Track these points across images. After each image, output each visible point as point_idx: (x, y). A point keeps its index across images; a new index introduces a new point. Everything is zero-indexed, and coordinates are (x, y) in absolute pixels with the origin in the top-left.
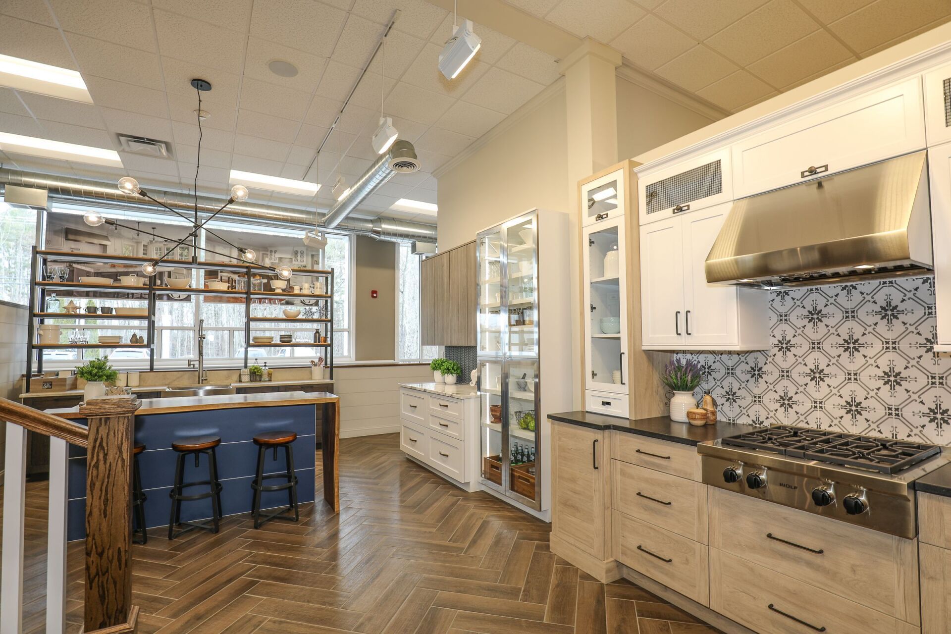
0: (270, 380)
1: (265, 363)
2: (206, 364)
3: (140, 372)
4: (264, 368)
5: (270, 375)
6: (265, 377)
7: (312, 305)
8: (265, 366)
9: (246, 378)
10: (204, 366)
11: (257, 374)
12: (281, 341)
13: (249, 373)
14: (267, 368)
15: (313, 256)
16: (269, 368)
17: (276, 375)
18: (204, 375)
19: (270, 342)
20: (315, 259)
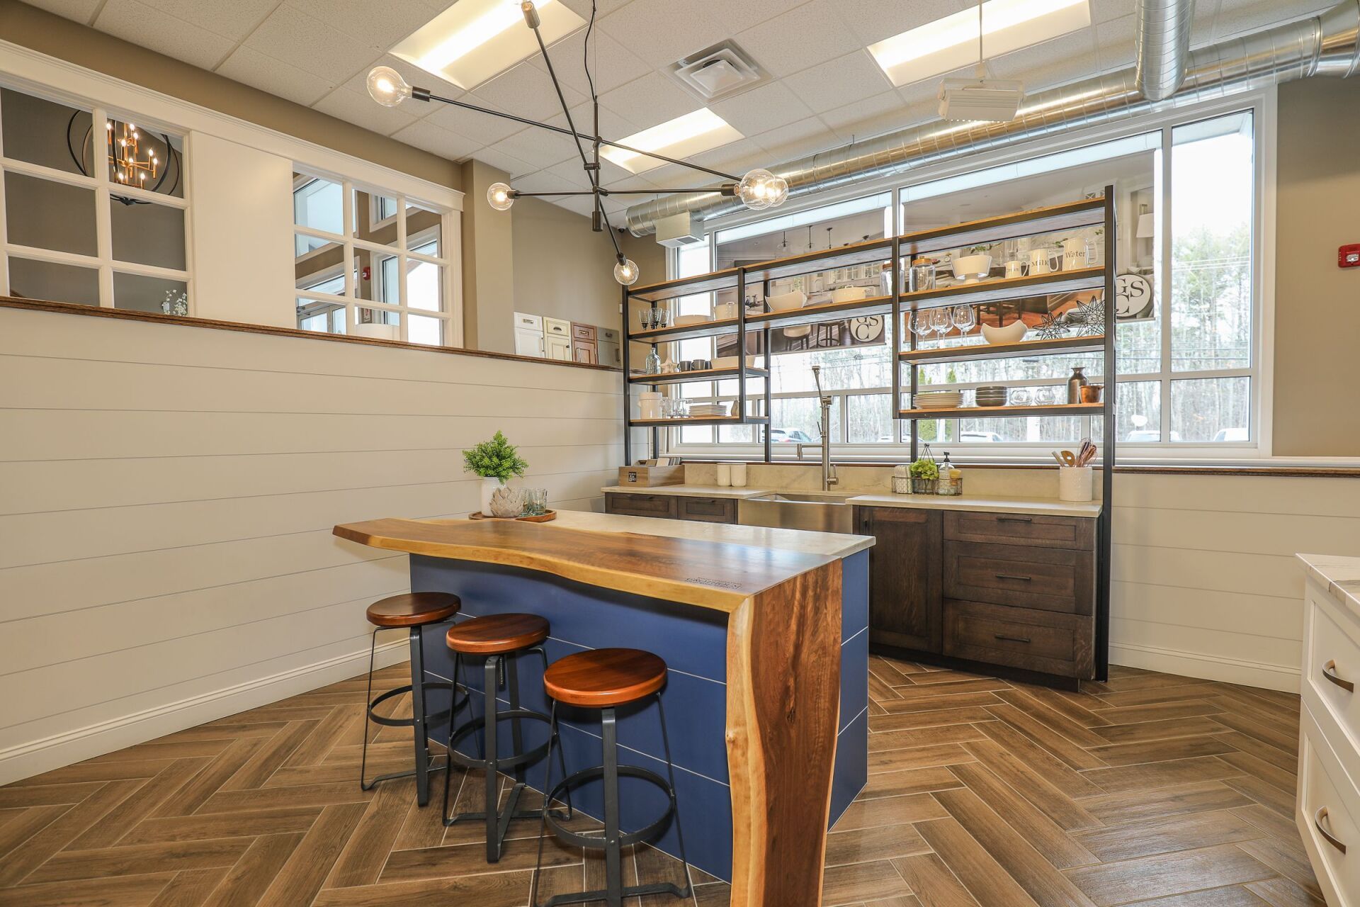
0: (958, 494)
1: (946, 454)
2: (835, 454)
3: (748, 464)
4: (943, 465)
5: (957, 481)
6: (944, 487)
7: (1134, 316)
8: (947, 460)
9: (904, 485)
10: (831, 456)
11: (923, 477)
12: (979, 403)
13: (909, 476)
14: (950, 465)
15: (1134, 195)
16: (956, 467)
17: (972, 481)
18: (832, 475)
19: (954, 406)
20: (1142, 200)
